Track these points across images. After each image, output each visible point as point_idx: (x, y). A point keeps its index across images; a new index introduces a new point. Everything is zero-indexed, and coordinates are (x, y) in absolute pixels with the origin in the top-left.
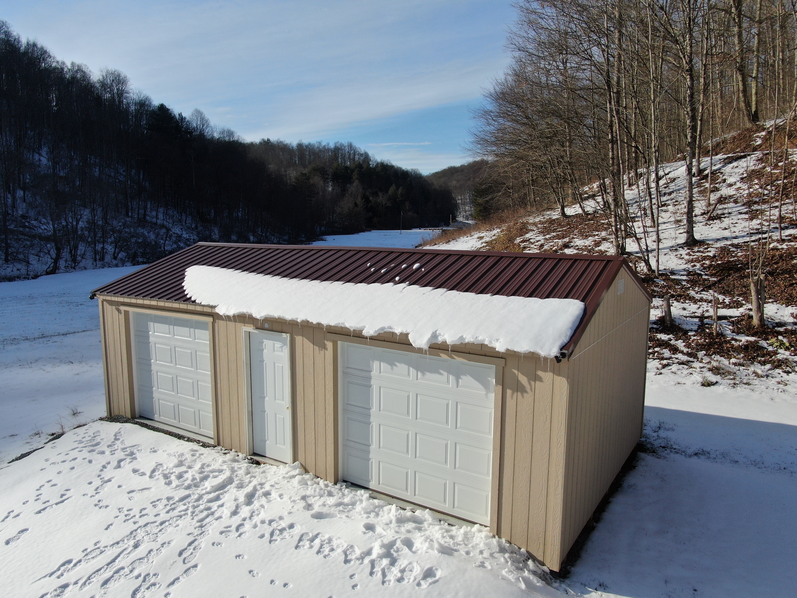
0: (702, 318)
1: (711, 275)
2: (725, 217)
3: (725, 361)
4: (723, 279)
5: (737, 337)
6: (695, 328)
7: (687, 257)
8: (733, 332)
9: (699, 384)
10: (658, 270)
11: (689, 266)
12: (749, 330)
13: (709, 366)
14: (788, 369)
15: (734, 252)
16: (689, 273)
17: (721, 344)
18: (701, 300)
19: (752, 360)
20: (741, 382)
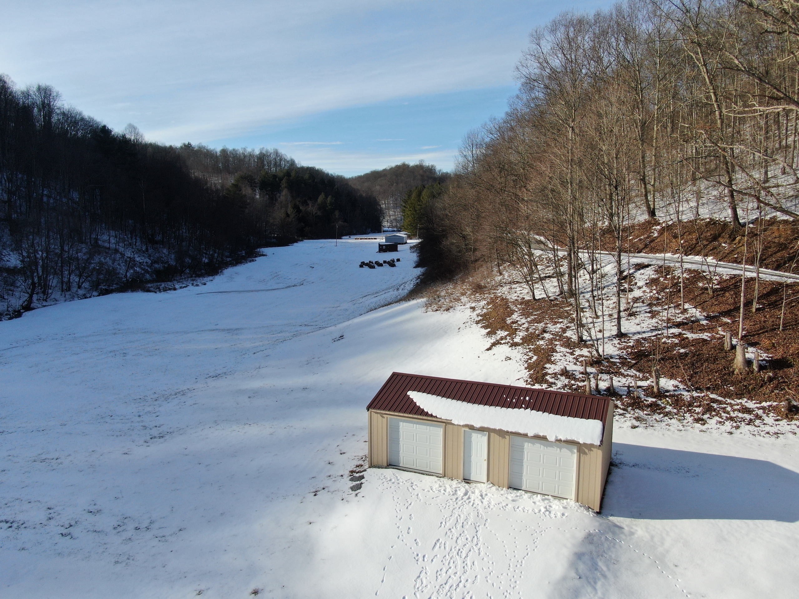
0: (629, 387)
1: (633, 359)
2: (637, 315)
3: (641, 413)
4: (638, 362)
5: (647, 399)
6: (626, 393)
7: (618, 346)
8: (645, 396)
9: (630, 428)
10: (604, 356)
11: (620, 353)
12: (653, 395)
13: (634, 416)
14: (671, 417)
15: (643, 343)
16: (620, 357)
17: (639, 403)
18: (628, 375)
19: (654, 412)
20: (649, 425)
